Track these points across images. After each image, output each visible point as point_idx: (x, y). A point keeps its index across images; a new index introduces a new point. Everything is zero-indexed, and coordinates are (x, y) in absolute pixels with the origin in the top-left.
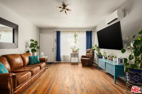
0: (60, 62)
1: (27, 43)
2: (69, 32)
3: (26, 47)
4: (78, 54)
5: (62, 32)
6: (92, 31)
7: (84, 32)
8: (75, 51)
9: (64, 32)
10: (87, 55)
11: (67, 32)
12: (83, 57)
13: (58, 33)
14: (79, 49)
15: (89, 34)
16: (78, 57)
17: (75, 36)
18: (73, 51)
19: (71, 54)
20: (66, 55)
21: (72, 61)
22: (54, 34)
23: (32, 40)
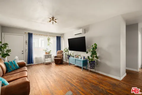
2: (42, 35)
4: (51, 55)
5: (34, 34)
6: (60, 37)
7: (54, 36)
8: (48, 52)
9: (37, 34)
10: (58, 55)
11: (39, 35)
12: (55, 57)
13: (30, 35)
14: (51, 51)
15: (59, 38)
16: (51, 57)
17: (49, 40)
18: (46, 53)
19: (45, 55)
20: (38, 57)
21: (46, 62)
22: (24, 35)
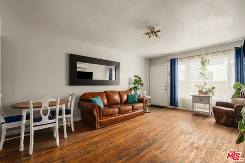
0: (176, 108)
1: (130, 80)
2: (193, 57)
3: (129, 84)
4: (209, 97)
5: (180, 59)
8: (204, 91)
9: (184, 58)
11: (189, 57)
12: (218, 104)
13: (173, 62)
14: (213, 88)
16: (209, 103)
17: (203, 63)
18: (201, 92)
19: (194, 97)
22: (168, 64)
23: (136, 76)
